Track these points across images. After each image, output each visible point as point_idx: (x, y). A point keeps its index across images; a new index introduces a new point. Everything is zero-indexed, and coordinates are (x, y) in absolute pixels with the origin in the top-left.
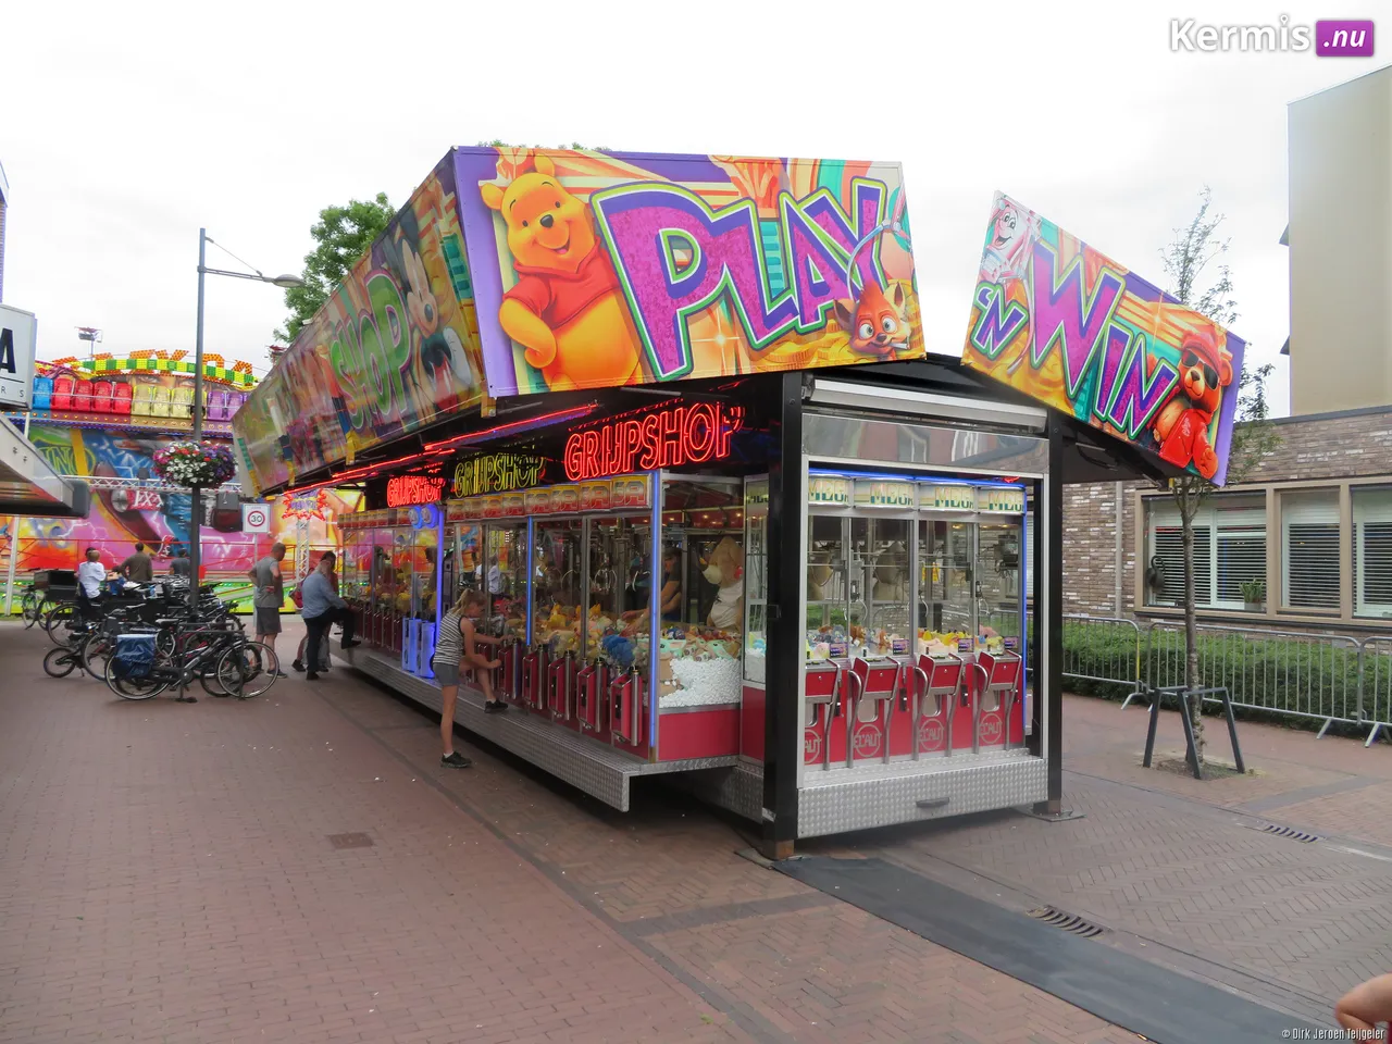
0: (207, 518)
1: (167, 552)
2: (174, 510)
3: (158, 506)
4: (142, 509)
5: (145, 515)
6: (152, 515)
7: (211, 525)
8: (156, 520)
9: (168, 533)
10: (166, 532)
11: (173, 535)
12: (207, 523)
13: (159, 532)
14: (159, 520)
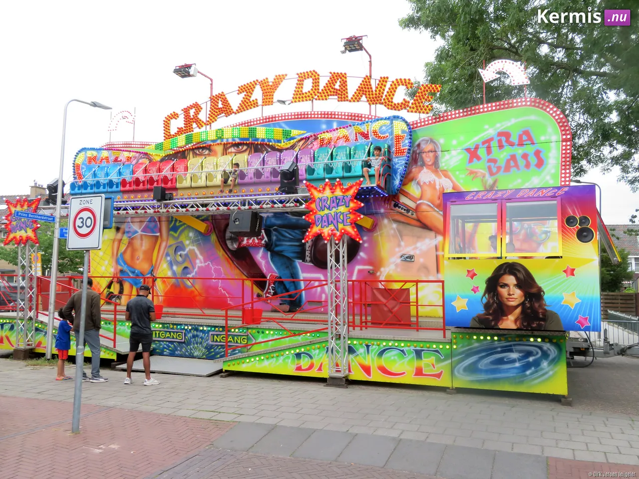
0: (307, 253)
1: (272, 291)
2: (277, 246)
3: (263, 242)
4: (249, 246)
5: (252, 251)
6: (258, 253)
7: (311, 261)
8: (261, 258)
9: (273, 271)
10: (272, 271)
11: (277, 273)
12: (308, 259)
13: (264, 269)
14: (264, 257)
